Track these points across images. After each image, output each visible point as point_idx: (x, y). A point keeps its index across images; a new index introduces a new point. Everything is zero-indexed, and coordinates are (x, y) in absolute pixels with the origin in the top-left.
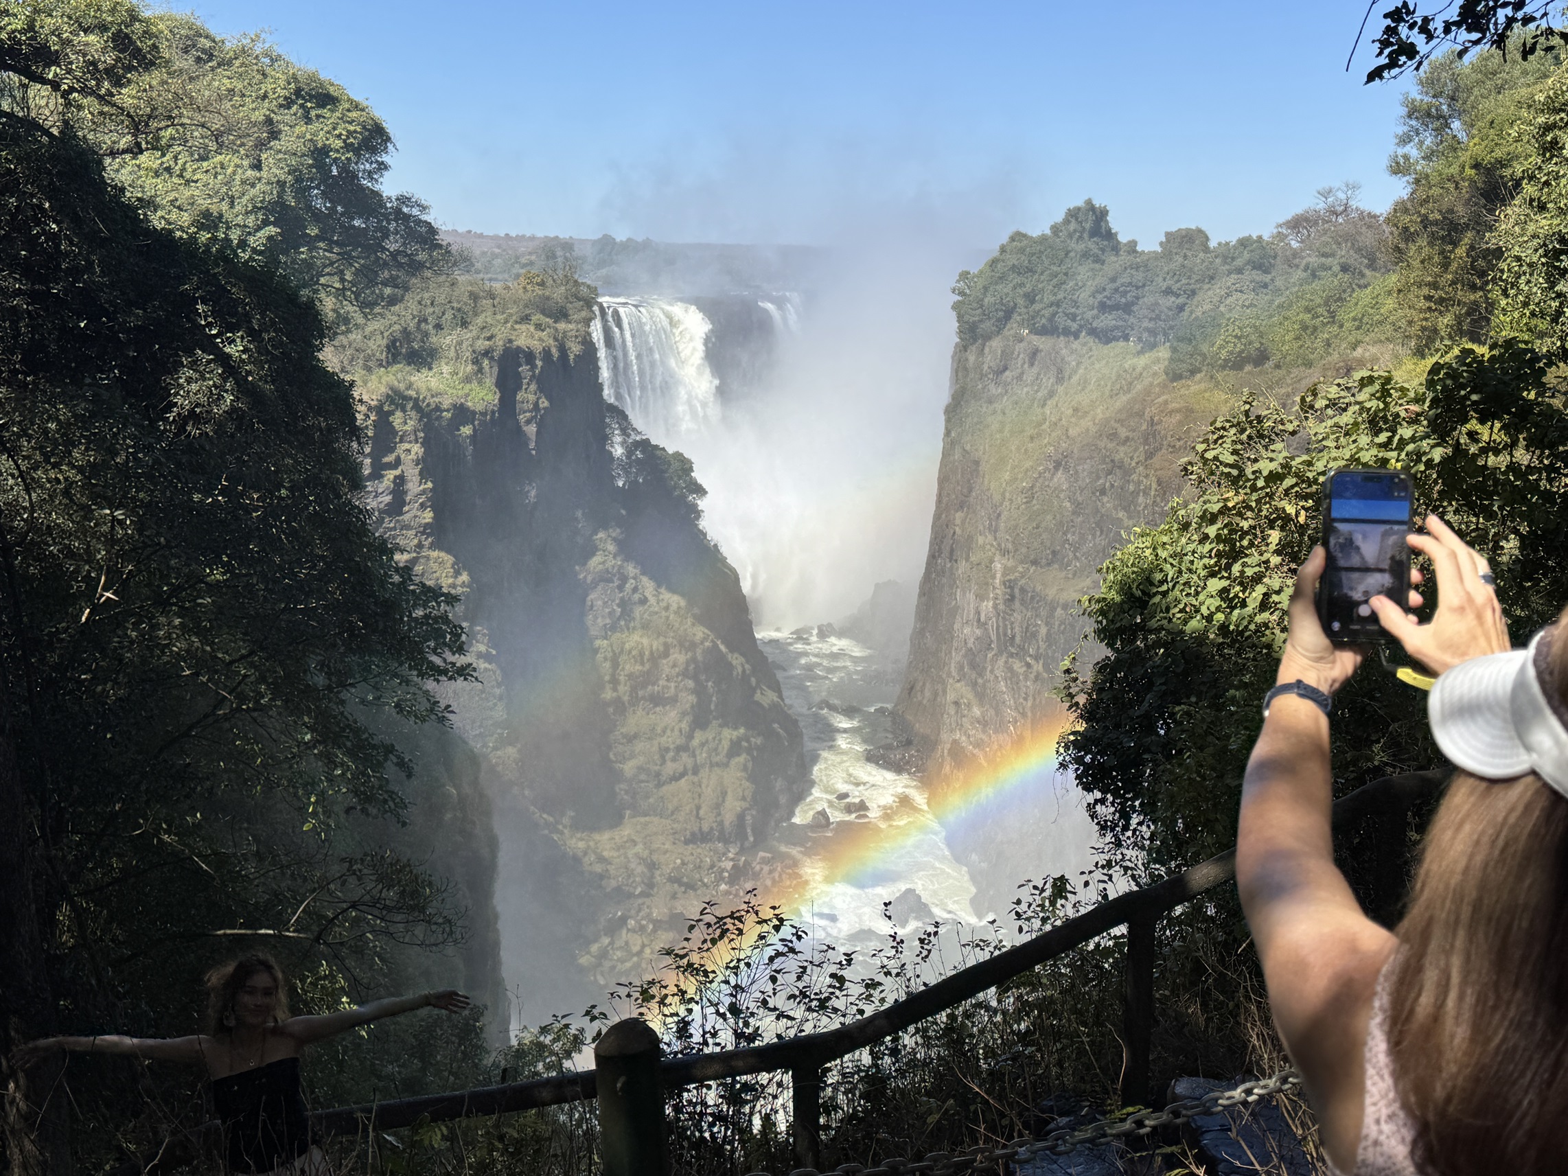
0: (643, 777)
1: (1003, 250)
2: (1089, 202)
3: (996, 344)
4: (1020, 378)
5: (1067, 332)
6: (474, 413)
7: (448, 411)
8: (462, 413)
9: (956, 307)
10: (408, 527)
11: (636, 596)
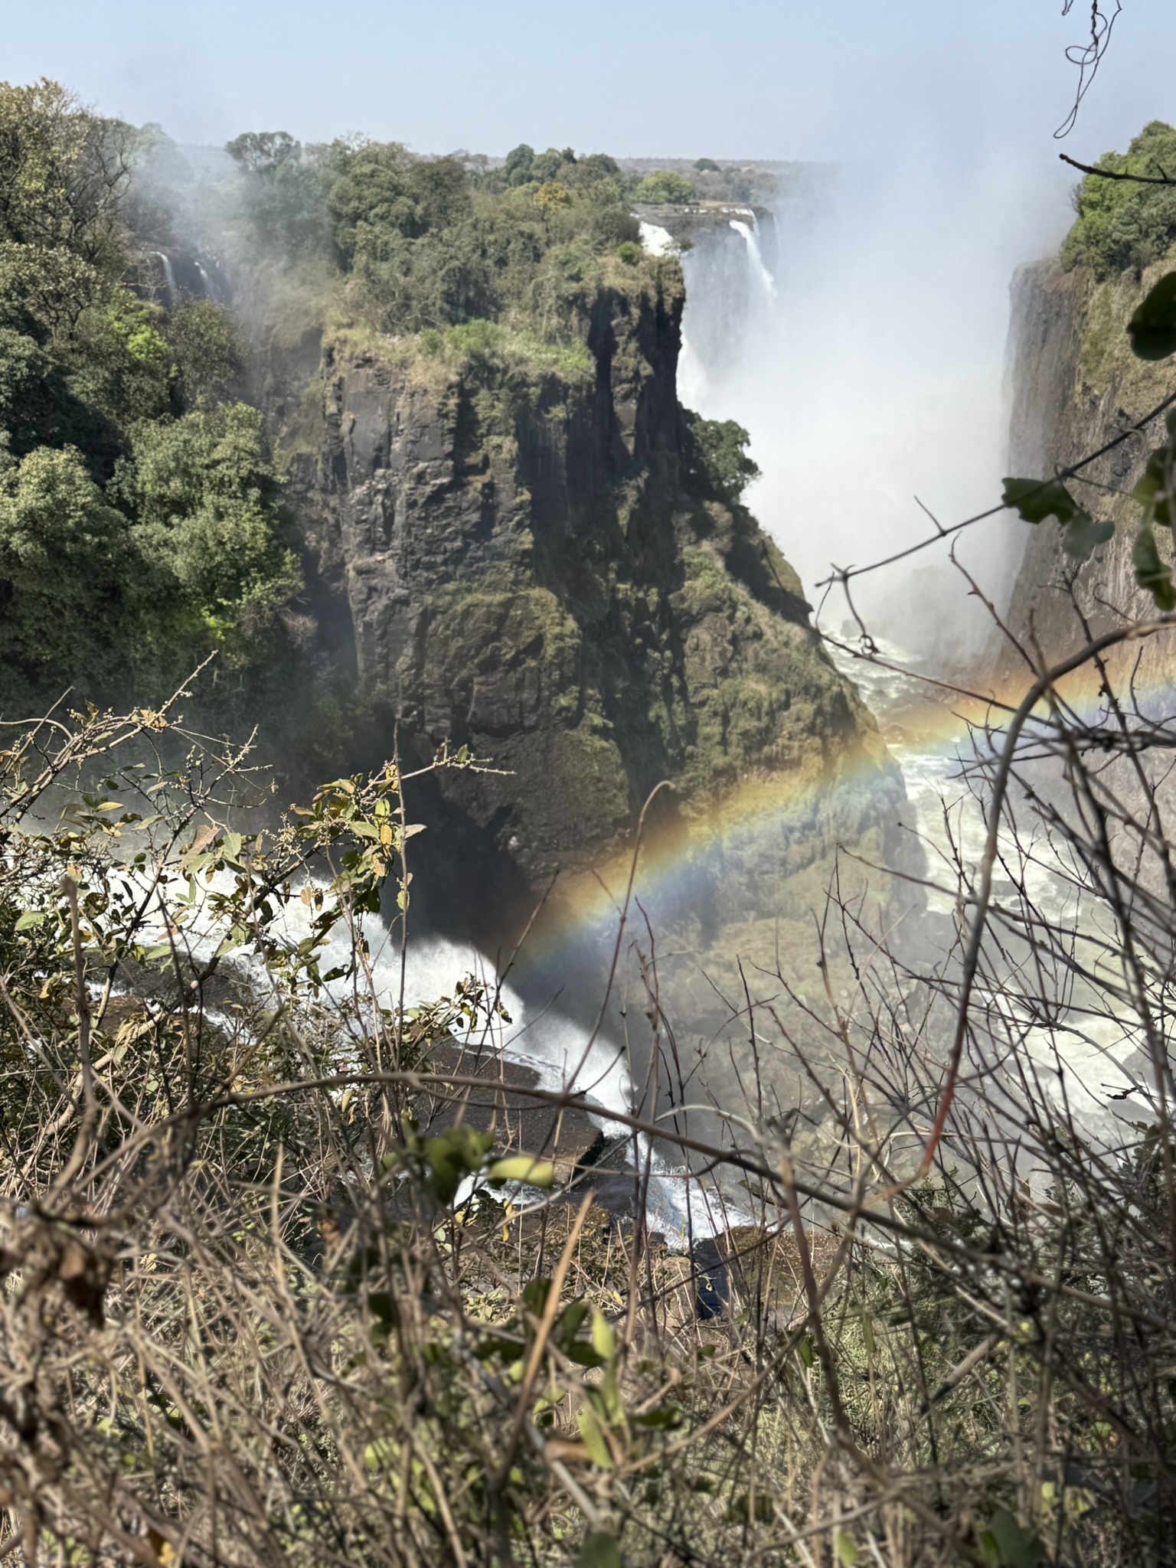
0: (766, 867)
6: (566, 387)
7: (536, 385)
8: (552, 388)
10: (501, 556)
11: (750, 629)
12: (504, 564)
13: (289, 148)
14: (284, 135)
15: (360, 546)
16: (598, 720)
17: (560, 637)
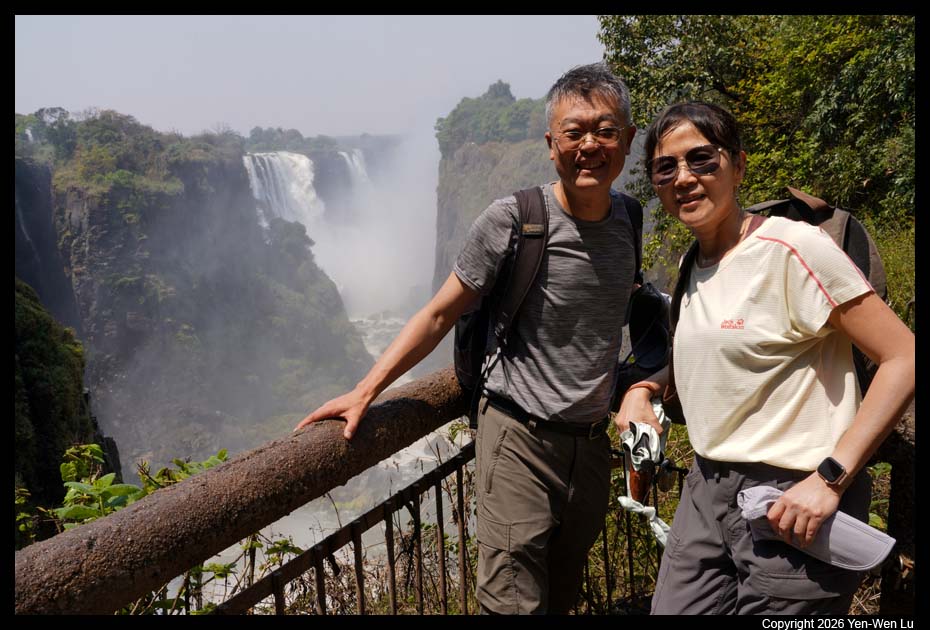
0: (288, 392)
1: (458, 105)
2: (500, 81)
3: (460, 152)
4: (474, 167)
5: (495, 140)
6: (170, 196)
7: (154, 196)
8: (163, 197)
9: (437, 136)
12: (136, 265)
13: (64, 114)
14: (60, 109)
15: (76, 263)
16: (186, 327)
17: (164, 293)
